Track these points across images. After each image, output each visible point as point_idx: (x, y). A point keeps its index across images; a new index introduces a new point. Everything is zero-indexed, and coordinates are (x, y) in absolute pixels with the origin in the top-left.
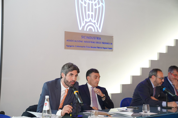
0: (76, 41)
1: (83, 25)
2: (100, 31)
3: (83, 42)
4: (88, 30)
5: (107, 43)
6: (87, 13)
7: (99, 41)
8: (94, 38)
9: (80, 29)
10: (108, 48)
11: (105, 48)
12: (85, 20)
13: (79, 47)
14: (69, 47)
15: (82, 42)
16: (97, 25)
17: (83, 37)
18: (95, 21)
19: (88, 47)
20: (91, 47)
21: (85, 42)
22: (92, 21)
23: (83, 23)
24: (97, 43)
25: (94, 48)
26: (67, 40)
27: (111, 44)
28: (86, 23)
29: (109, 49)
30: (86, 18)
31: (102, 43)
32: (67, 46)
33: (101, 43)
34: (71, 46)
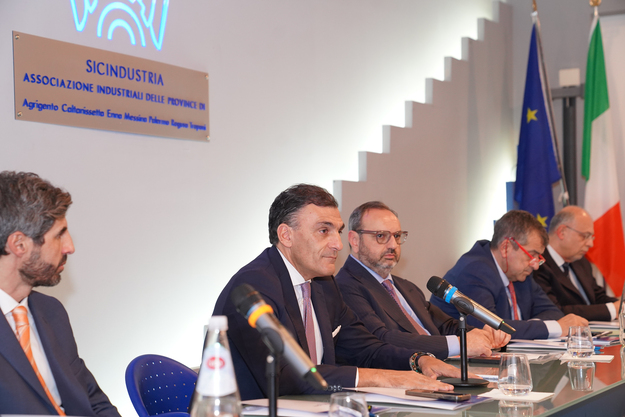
0: (63, 83)
1: (89, 8)
2: (159, 46)
3: (95, 89)
4: (110, 37)
5: (188, 104)
7: (154, 89)
8: (136, 76)
9: (80, 27)
10: (192, 126)
11: (179, 125)
13: (79, 111)
14: (36, 109)
15: (88, 88)
16: (147, 15)
17: (91, 64)
19: (115, 115)
20: (128, 117)
21: (101, 89)
24: (150, 97)
25: (139, 119)
26: (26, 77)
27: (203, 106)
29: (194, 130)
31: (170, 99)
32: (25, 102)
33: (166, 100)
34: (42, 107)
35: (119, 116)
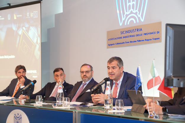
0: (116, 39)
1: (123, 19)
2: (142, 20)
4: (128, 24)
5: (152, 33)
6: (128, 4)
7: (139, 33)
8: (133, 31)
9: (121, 25)
11: (148, 40)
12: (126, 13)
13: (119, 44)
14: (110, 46)
15: (121, 38)
16: (139, 14)
17: (122, 32)
18: (137, 11)
19: (127, 42)
20: (131, 42)
21: (124, 37)
22: (133, 12)
23: (124, 17)
24: (137, 35)
25: (134, 42)
26: (109, 40)
28: (127, 15)
29: (154, 40)
30: (127, 11)
31: (144, 34)
32: (109, 45)
34: (111, 45)
35: (129, 42)
